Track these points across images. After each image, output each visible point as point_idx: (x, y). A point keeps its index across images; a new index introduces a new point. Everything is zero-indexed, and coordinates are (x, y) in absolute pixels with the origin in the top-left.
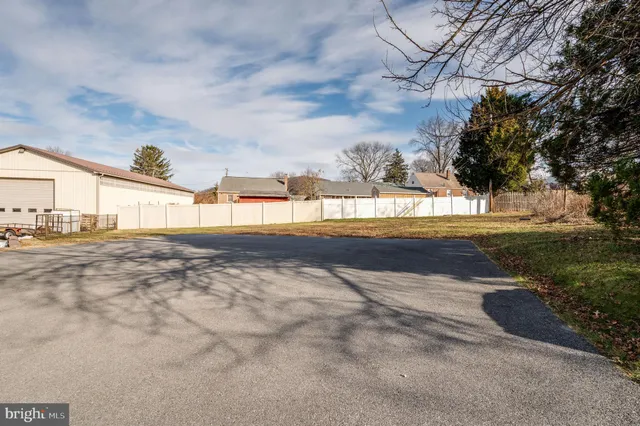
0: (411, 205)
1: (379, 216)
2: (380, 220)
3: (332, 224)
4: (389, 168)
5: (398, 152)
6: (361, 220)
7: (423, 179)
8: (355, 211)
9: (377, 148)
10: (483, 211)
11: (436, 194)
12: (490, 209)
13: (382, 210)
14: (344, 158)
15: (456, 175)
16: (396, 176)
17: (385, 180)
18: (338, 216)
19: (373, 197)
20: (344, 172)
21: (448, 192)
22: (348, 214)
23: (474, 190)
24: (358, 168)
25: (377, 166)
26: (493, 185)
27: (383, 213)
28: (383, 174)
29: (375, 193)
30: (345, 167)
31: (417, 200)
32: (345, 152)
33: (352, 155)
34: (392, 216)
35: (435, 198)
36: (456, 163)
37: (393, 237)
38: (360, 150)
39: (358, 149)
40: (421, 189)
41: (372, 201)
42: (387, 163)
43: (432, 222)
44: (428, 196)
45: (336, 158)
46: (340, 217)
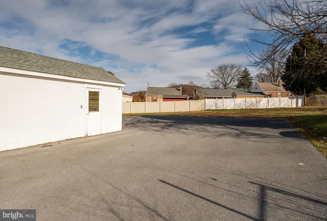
0: (255, 102)
1: (236, 108)
2: (237, 110)
3: (211, 112)
4: (240, 79)
5: (246, 69)
6: (226, 110)
7: (263, 86)
8: (223, 106)
9: (232, 67)
10: (300, 105)
11: (270, 96)
12: (304, 104)
13: (238, 105)
14: (212, 74)
15: (283, 85)
16: (245, 84)
17: (238, 87)
18: (214, 108)
19: (233, 97)
20: (212, 82)
21: (279, 94)
22: (219, 107)
23: (295, 93)
24: (220, 80)
25: (233, 78)
26: (306, 90)
27: (239, 106)
28: (236, 83)
29: (234, 96)
30: (212, 79)
31: (258, 99)
32: (213, 71)
33: (217, 72)
34: (244, 108)
35: (269, 98)
36: (283, 78)
37: (246, 117)
38: (222, 69)
39: (220, 68)
40: (262, 93)
41: (232, 100)
42: (239, 76)
43: (267, 111)
44: (265, 97)
45: (207, 74)
46: (215, 109)
